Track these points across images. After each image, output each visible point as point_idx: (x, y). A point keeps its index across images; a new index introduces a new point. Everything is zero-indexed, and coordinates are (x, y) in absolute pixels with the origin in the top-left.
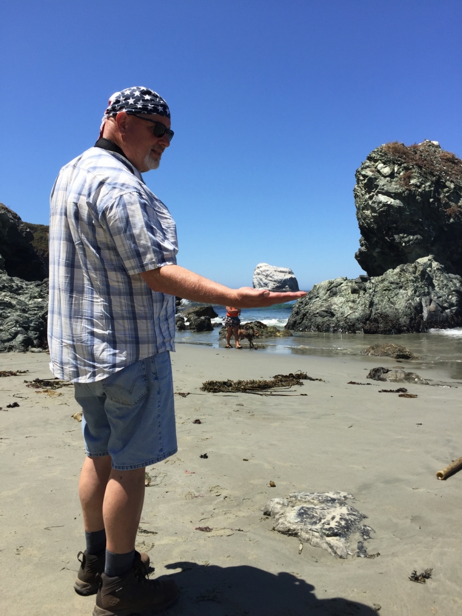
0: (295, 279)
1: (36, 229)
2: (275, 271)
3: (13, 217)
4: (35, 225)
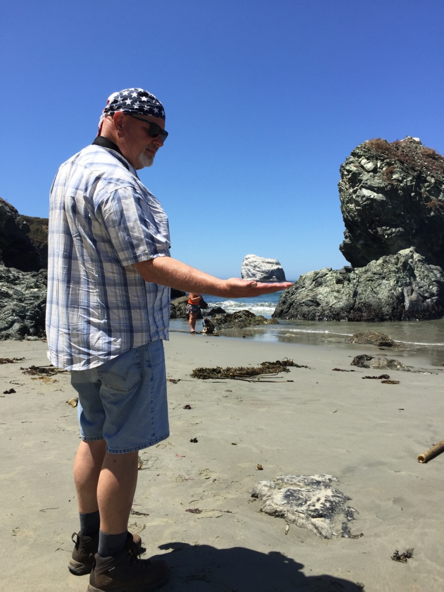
0: (282, 269)
1: (32, 221)
2: (263, 262)
3: (10, 209)
4: (31, 217)
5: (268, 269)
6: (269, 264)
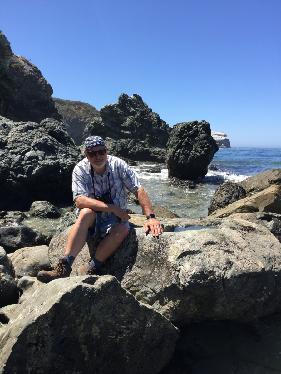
1: (65, 103)
2: (215, 134)
5: (219, 139)
6: (219, 136)
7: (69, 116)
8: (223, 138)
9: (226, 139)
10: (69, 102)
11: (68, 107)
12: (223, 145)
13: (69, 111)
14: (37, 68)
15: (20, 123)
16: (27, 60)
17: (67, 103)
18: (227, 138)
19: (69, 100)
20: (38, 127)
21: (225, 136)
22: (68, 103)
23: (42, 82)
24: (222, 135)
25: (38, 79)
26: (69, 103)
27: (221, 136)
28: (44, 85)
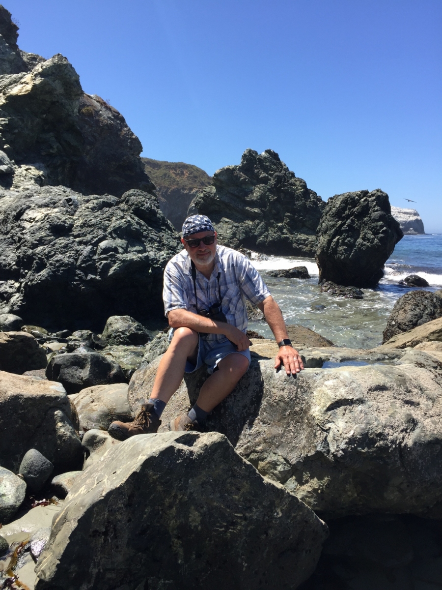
0: (421, 221)
2: (399, 212)
5: (405, 220)
6: (406, 215)
7: (166, 186)
8: (413, 218)
9: (417, 220)
10: (166, 164)
11: (165, 171)
12: (411, 229)
13: (166, 178)
14: (119, 113)
15: (92, 197)
16: (105, 101)
17: (163, 165)
18: (419, 218)
19: (166, 161)
20: (118, 203)
21: (416, 214)
22: (165, 166)
23: (125, 134)
24: (410, 214)
25: (120, 130)
26: (167, 166)
27: (408, 215)
28: (129, 139)
